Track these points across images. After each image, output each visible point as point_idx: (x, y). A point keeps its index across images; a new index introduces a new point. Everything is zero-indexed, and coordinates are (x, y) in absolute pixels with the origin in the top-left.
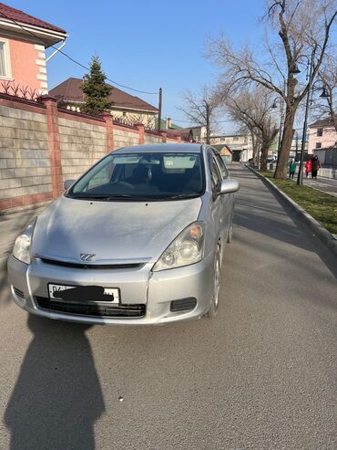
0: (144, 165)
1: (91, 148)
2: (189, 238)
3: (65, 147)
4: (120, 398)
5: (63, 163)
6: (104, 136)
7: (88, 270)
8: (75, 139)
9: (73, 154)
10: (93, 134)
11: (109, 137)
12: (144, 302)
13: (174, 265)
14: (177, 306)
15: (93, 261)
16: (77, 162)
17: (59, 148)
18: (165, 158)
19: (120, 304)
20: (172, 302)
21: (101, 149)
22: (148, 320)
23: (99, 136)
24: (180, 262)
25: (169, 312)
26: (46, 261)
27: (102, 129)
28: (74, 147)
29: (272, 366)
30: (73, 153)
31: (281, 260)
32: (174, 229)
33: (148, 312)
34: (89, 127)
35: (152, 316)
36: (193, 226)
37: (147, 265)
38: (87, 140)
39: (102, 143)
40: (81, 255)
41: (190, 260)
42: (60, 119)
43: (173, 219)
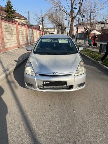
1: (12, 33)
2: (81, 66)
3: (4, 33)
4: (74, 111)
5: (5, 38)
6: (15, 29)
7: (56, 77)
8: (7, 30)
10: (12, 28)
11: (17, 29)
12: (73, 85)
15: (57, 74)
16: (8, 38)
17: (3, 34)
19: (66, 86)
20: (79, 84)
21: (15, 33)
25: (78, 87)
26: (40, 75)
27: (15, 26)
28: (7, 33)
30: (7, 35)
33: (74, 88)
34: (11, 25)
36: (81, 62)
38: (11, 30)
39: (15, 31)
40: (53, 72)
41: (83, 72)
42: (2, 22)
43: (75, 60)
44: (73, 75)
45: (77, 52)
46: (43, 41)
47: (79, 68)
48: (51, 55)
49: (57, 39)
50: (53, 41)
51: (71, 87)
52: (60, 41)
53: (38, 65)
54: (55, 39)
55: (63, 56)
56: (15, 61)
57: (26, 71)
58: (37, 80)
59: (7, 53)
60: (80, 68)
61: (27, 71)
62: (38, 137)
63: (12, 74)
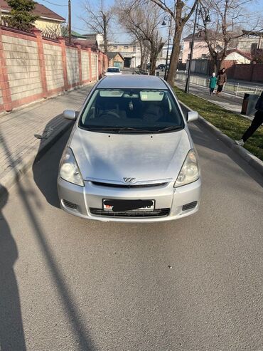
0: (128, 98)
1: (27, 62)
2: (190, 162)
3: (9, 62)
4: (170, 267)
5: (10, 77)
6: (36, 51)
7: (131, 189)
8: (15, 55)
9: (15, 69)
10: (28, 49)
11: (40, 51)
12: (170, 207)
15: (134, 183)
16: (18, 75)
17: (5, 65)
18: (141, 93)
19: (154, 209)
20: (183, 206)
21: (35, 62)
22: (171, 218)
23: (32, 50)
25: (182, 212)
26: (95, 183)
27: (34, 44)
28: (15, 63)
30: (15, 67)
31: (207, 161)
32: (180, 156)
33: (172, 213)
34: (24, 42)
35: (173, 215)
37: (170, 184)
38: (24, 55)
39: (35, 56)
40: (124, 178)
41: (195, 177)
42: (3, 36)
43: (176, 148)
44: (171, 184)
45: (182, 127)
46: (103, 94)
47: (185, 167)
48: (121, 133)
49: (138, 91)
50: (127, 96)
51: (166, 212)
52: (145, 97)
53: (91, 159)
54: (131, 91)
55: (149, 136)
56: (36, 136)
57: (62, 174)
58: (86, 194)
59: (16, 114)
60: (187, 168)
61: (65, 172)
62: (89, 326)
63: (30, 170)
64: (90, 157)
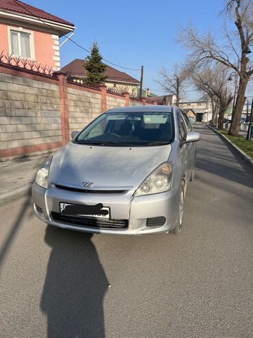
0: (130, 121)
1: (90, 110)
2: (161, 173)
3: (72, 109)
5: (70, 120)
6: (99, 102)
7: (88, 194)
8: (79, 104)
9: (78, 114)
10: (92, 100)
11: (104, 102)
12: (128, 218)
13: (150, 193)
14: (151, 222)
15: (92, 188)
16: (79, 120)
17: (67, 110)
18: (144, 116)
19: (110, 219)
20: (148, 219)
21: (97, 111)
22: (129, 232)
23: (96, 101)
24: (154, 190)
26: (58, 187)
27: (98, 96)
28: (78, 110)
29: (221, 270)
32: (150, 167)
33: (130, 226)
34: (89, 95)
35: (133, 229)
36: (165, 165)
37: (130, 192)
38: (87, 104)
39: (98, 106)
40: (84, 183)
41: (163, 188)
42: (68, 88)
43: (151, 159)
48: (104, 146)
49: (141, 114)
50: (130, 118)
51: (125, 224)
52: (148, 120)
53: (62, 165)
54: (132, 114)
55: (129, 148)
61: (39, 177)
64: (64, 163)
